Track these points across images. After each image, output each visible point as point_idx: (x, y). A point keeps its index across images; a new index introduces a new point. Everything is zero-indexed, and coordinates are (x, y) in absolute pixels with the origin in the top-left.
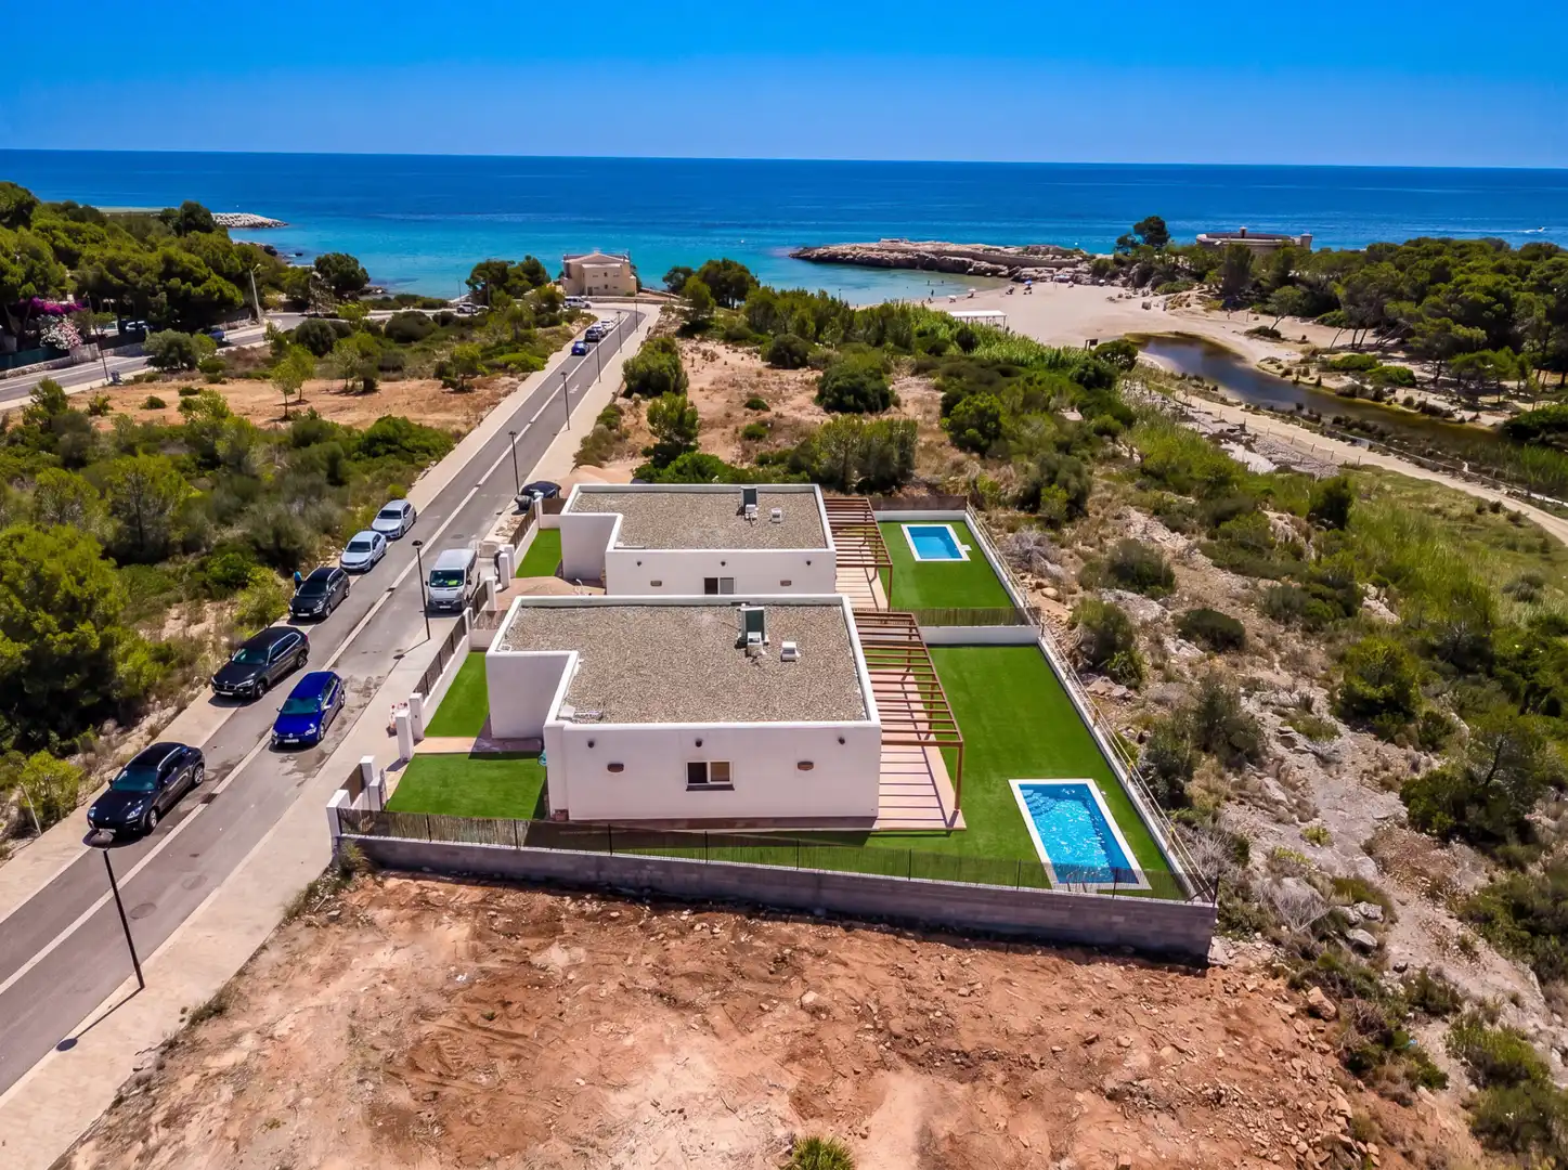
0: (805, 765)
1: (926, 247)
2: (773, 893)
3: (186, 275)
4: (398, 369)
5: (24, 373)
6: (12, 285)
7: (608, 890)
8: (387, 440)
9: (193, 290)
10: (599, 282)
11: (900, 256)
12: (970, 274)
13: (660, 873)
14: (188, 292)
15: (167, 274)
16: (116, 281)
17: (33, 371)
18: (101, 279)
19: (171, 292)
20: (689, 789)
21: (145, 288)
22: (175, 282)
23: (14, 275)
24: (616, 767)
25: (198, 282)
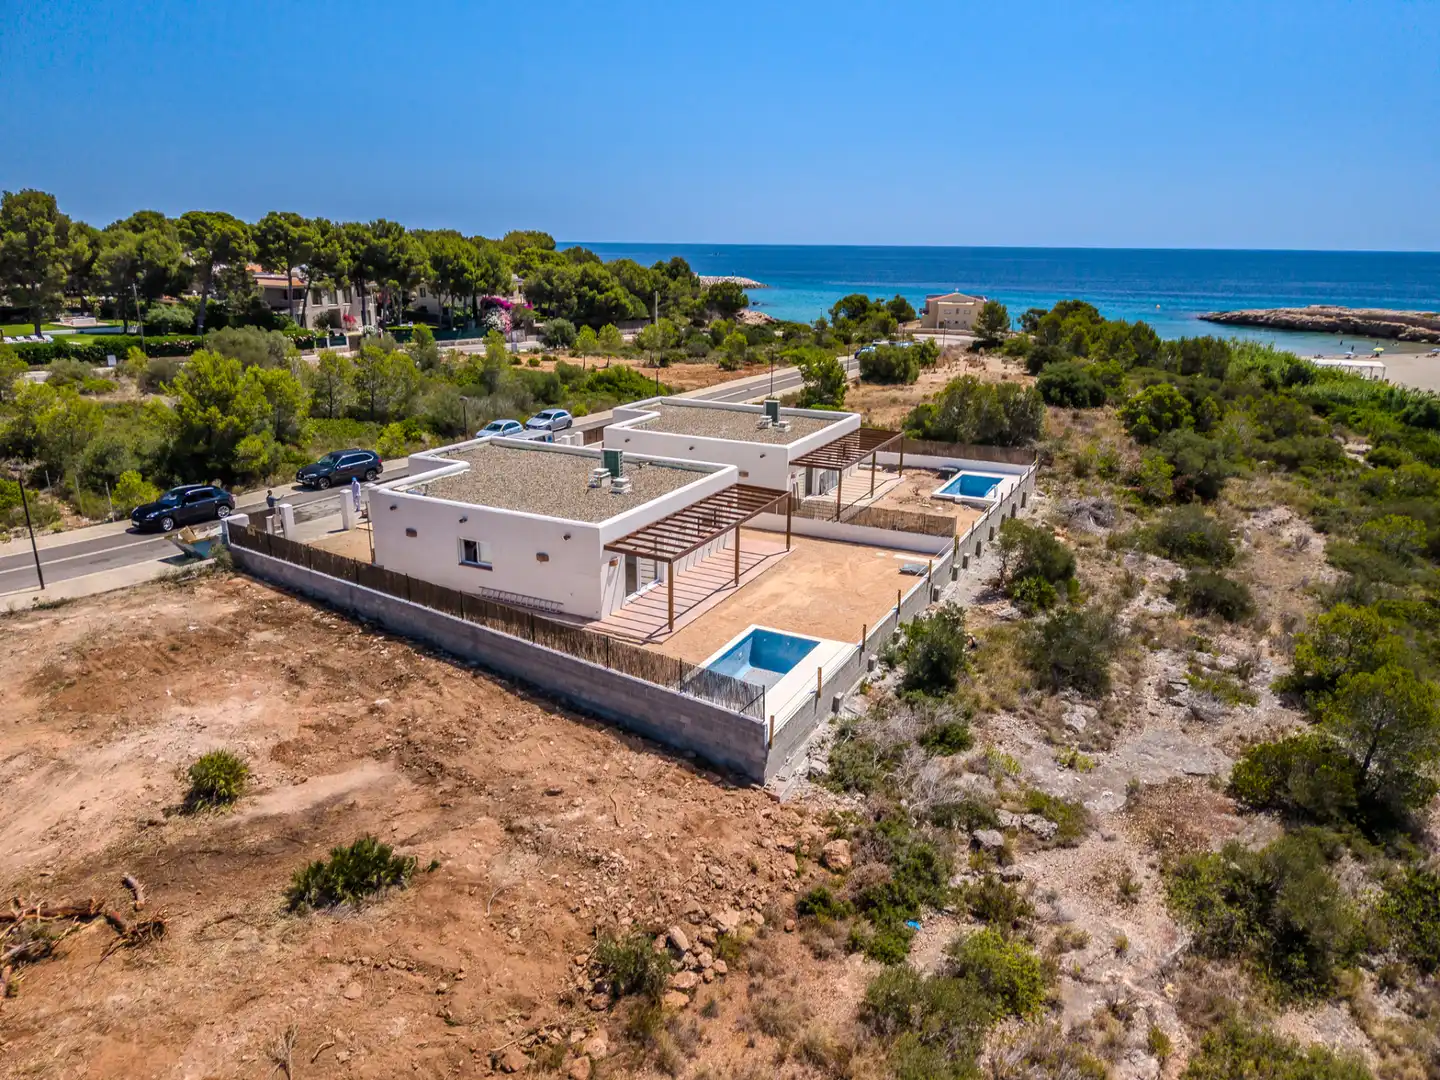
0: (543, 557)
1: (1355, 313)
2: (448, 640)
3: (595, 285)
4: (704, 356)
5: (467, 343)
6: (472, 280)
7: (349, 614)
8: (610, 381)
9: (599, 297)
10: (953, 318)
11: (1324, 319)
12: (1401, 339)
13: (383, 608)
14: (593, 299)
15: (582, 283)
16: (549, 287)
17: (473, 343)
18: (539, 285)
19: (580, 296)
20: (462, 564)
21: (564, 292)
22: (586, 288)
23: (471, 274)
24: (411, 533)
25: (601, 292)
